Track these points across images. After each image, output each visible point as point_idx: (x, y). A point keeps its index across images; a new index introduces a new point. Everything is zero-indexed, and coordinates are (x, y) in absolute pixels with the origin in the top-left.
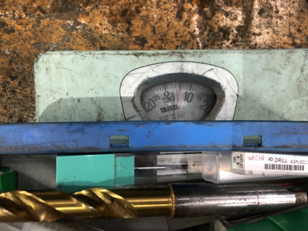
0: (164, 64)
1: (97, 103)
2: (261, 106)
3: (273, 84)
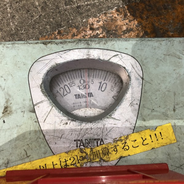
0: (71, 51)
1: (6, 90)
2: (166, 88)
3: (175, 68)
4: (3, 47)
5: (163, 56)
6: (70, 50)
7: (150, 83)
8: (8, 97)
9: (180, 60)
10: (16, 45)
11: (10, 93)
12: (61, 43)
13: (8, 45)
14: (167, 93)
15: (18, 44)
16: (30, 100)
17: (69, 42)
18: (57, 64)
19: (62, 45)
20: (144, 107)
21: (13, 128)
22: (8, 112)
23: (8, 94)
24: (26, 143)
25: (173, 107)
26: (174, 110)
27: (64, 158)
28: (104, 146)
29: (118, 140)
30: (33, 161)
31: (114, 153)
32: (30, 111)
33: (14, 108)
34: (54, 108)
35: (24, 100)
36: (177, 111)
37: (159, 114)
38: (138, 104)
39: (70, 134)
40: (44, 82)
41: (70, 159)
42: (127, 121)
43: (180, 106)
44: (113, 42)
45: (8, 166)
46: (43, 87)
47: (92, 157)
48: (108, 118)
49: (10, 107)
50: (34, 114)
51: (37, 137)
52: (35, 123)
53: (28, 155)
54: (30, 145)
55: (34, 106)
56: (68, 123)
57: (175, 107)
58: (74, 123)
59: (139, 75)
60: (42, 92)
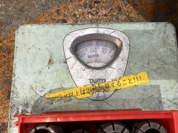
1: (50, 50)
2: (143, 51)
3: (149, 40)
4: (49, 26)
5: (142, 33)
6: (87, 28)
7: (134, 48)
8: (51, 55)
9: (152, 35)
10: (56, 25)
11: (52, 52)
12: (82, 24)
13: (51, 26)
14: (144, 54)
15: (57, 25)
16: (64, 56)
17: (87, 24)
18: (79, 36)
19: (82, 26)
20: (130, 62)
21: (54, 72)
22: (51, 63)
23: (51, 53)
24: (61, 80)
25: (148, 62)
26: (148, 64)
27: (83, 89)
28: (106, 83)
29: (114, 80)
30: (65, 90)
31: (112, 87)
32: (64, 63)
33: (55, 60)
34: (77, 61)
35: (60, 56)
36: (150, 65)
37: (139, 66)
38: (127, 60)
39: (87, 76)
40: (72, 46)
41: (86, 90)
42: (120, 69)
43: (152, 61)
44: (112, 24)
45: (51, 92)
46: (71, 49)
47: (99, 89)
48: (109, 67)
49: (52, 60)
50: (66, 64)
51: (67, 77)
52: (67, 69)
53: (62, 87)
54: (63, 81)
55: (66, 59)
56: (86, 70)
57: (149, 62)
58: (89, 69)
59: (128, 44)
60: (71, 52)
